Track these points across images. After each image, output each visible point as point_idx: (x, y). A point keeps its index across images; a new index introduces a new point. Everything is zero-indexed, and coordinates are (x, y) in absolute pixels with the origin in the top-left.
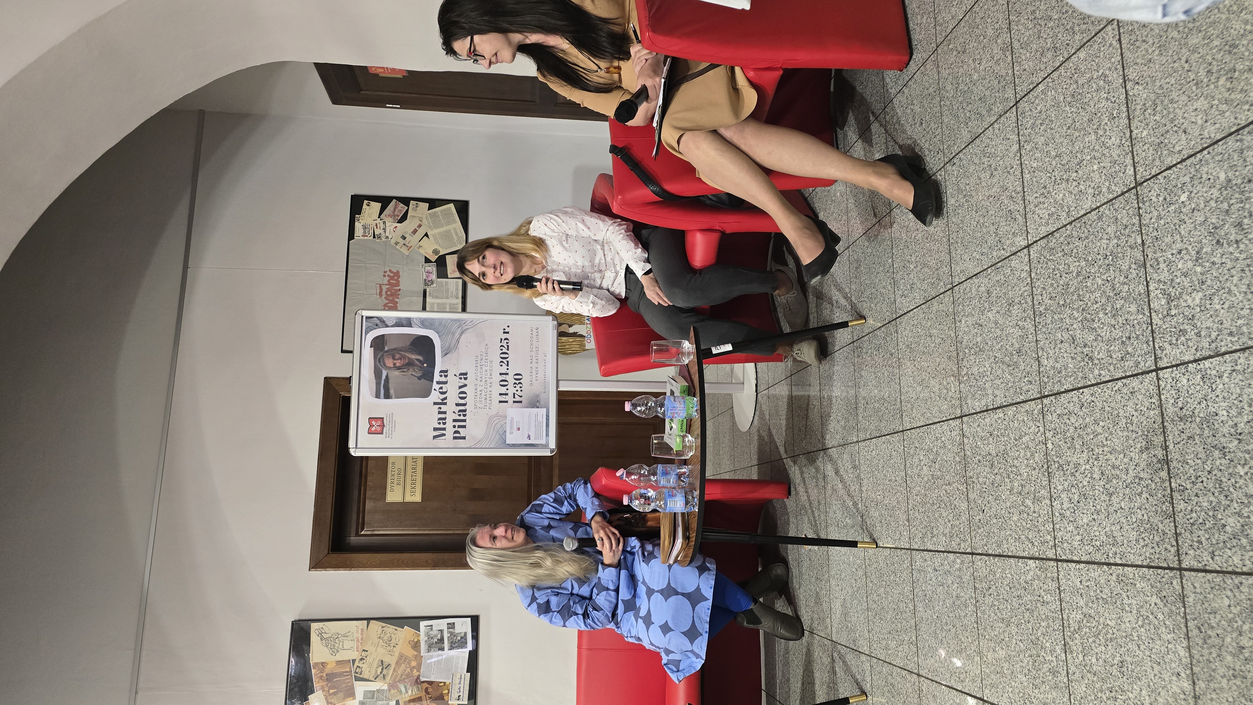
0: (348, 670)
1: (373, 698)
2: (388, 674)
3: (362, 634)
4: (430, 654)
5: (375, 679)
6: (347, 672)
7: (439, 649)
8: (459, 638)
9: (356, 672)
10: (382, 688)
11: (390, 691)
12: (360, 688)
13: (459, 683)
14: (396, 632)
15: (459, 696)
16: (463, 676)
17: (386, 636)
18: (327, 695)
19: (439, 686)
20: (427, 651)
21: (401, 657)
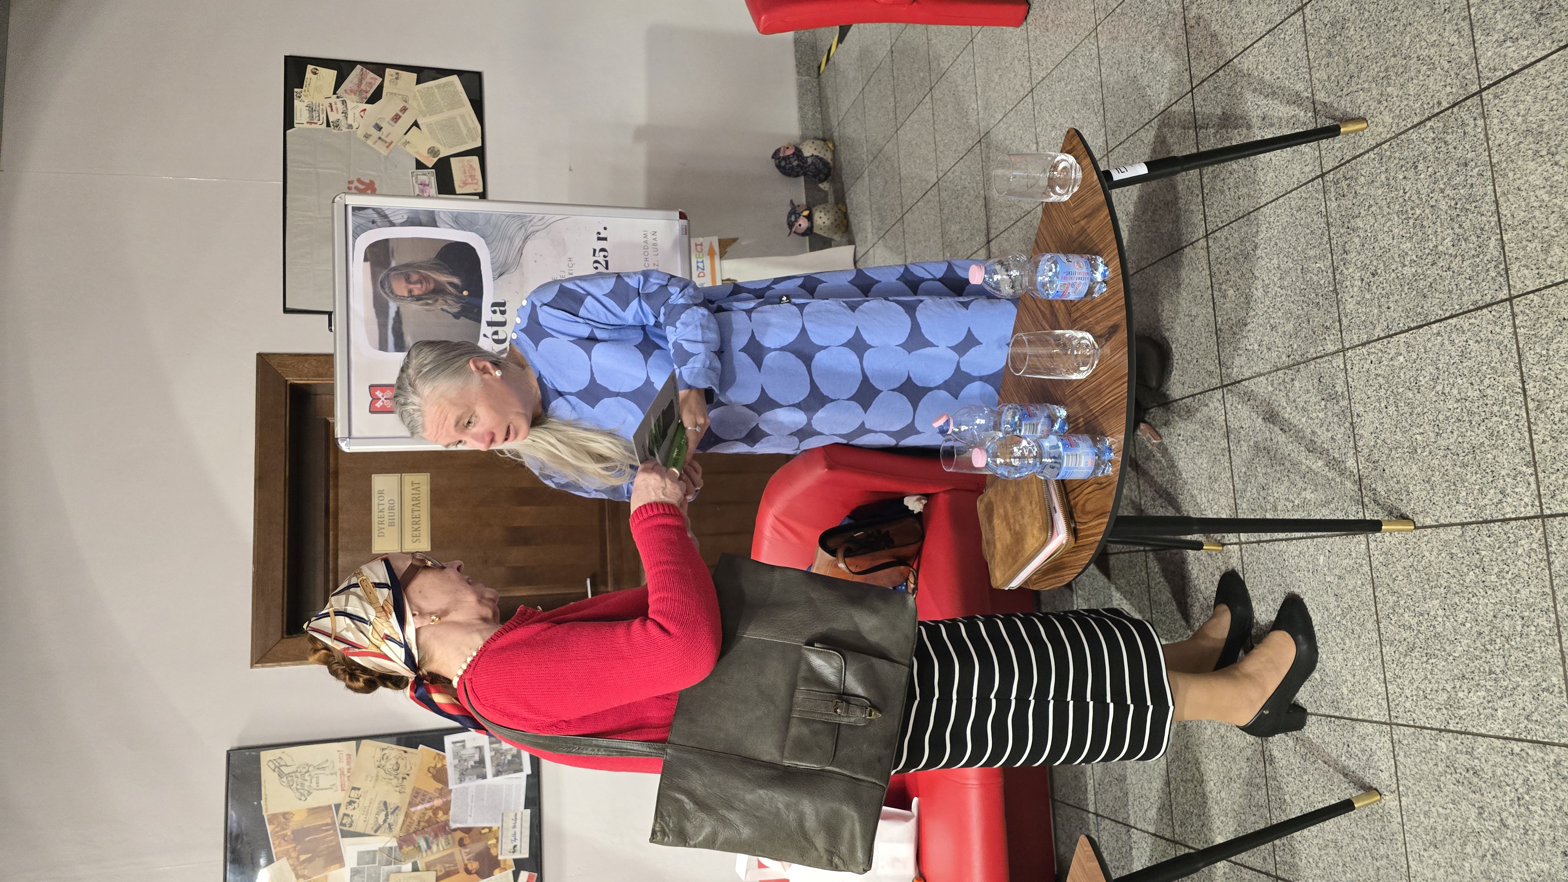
0: (329, 821)
1: (374, 862)
2: (396, 822)
3: (348, 763)
4: (463, 785)
5: (376, 831)
6: (327, 825)
7: (478, 778)
8: (509, 756)
9: (342, 824)
10: (388, 845)
11: (401, 848)
12: (351, 849)
13: (512, 825)
14: (405, 755)
15: (515, 847)
16: (519, 816)
17: (390, 762)
18: (296, 863)
19: (481, 833)
20: (458, 781)
21: (417, 793)
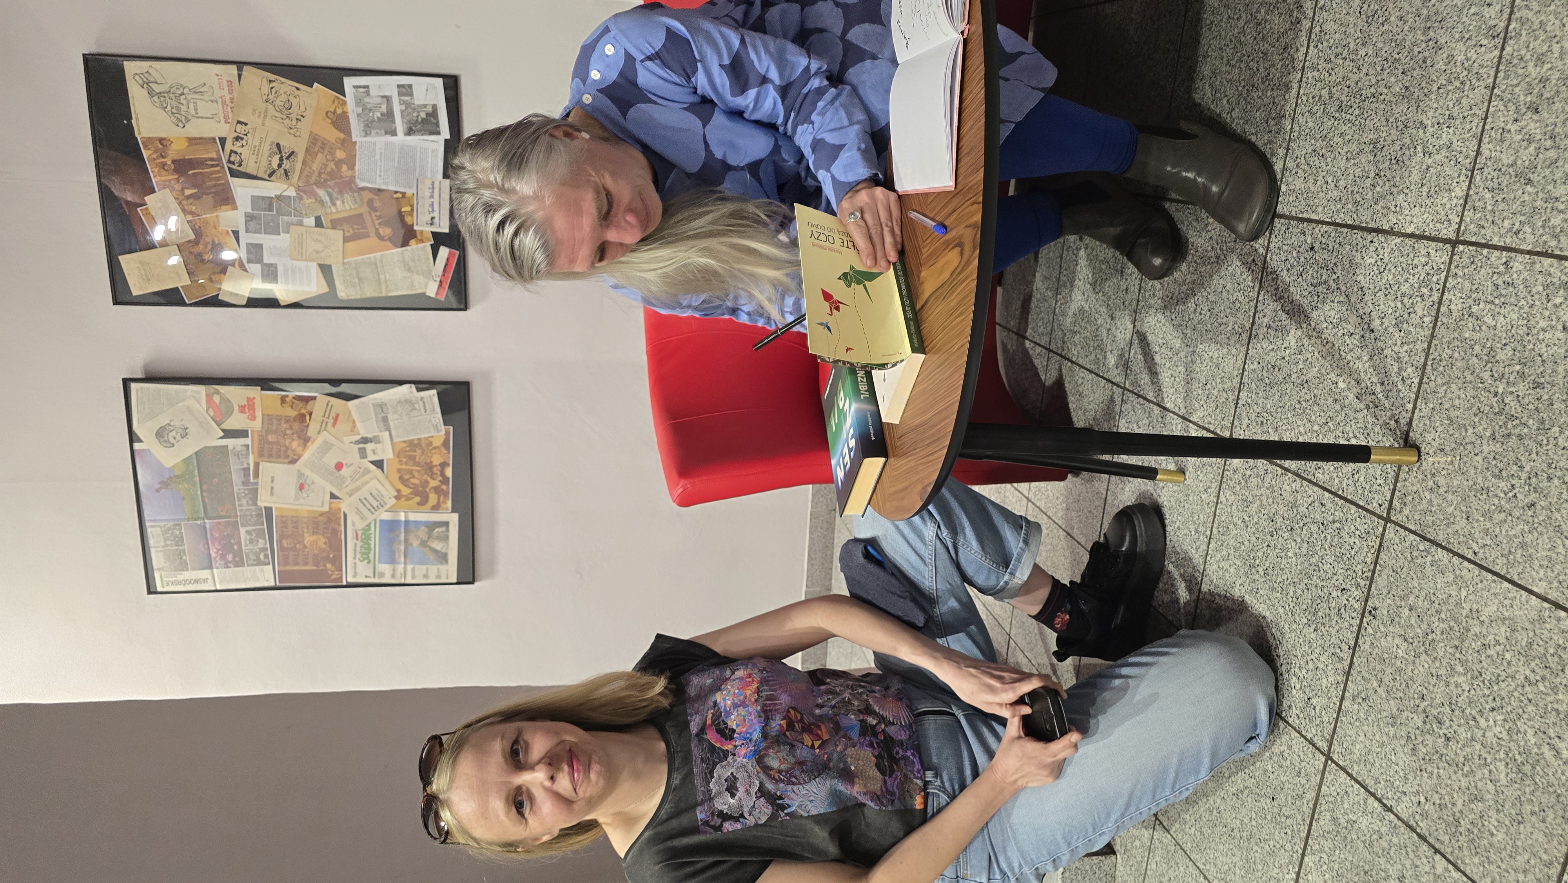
0: (214, 156)
1: (271, 210)
2: (294, 169)
3: (231, 92)
4: (368, 139)
5: (270, 175)
6: (212, 159)
7: (386, 133)
8: (423, 115)
9: (229, 161)
10: (285, 194)
11: (301, 199)
12: (242, 190)
13: (429, 195)
14: (297, 92)
15: (433, 218)
16: (437, 185)
17: (280, 98)
18: (181, 197)
19: (392, 196)
20: (363, 134)
21: (315, 139)
